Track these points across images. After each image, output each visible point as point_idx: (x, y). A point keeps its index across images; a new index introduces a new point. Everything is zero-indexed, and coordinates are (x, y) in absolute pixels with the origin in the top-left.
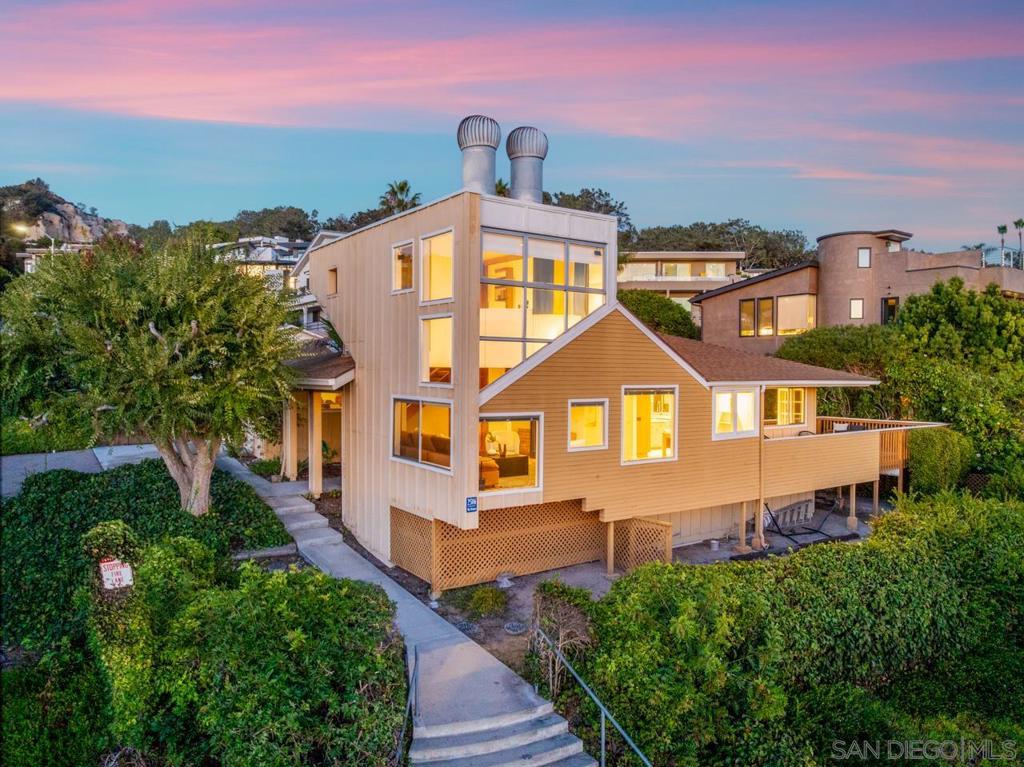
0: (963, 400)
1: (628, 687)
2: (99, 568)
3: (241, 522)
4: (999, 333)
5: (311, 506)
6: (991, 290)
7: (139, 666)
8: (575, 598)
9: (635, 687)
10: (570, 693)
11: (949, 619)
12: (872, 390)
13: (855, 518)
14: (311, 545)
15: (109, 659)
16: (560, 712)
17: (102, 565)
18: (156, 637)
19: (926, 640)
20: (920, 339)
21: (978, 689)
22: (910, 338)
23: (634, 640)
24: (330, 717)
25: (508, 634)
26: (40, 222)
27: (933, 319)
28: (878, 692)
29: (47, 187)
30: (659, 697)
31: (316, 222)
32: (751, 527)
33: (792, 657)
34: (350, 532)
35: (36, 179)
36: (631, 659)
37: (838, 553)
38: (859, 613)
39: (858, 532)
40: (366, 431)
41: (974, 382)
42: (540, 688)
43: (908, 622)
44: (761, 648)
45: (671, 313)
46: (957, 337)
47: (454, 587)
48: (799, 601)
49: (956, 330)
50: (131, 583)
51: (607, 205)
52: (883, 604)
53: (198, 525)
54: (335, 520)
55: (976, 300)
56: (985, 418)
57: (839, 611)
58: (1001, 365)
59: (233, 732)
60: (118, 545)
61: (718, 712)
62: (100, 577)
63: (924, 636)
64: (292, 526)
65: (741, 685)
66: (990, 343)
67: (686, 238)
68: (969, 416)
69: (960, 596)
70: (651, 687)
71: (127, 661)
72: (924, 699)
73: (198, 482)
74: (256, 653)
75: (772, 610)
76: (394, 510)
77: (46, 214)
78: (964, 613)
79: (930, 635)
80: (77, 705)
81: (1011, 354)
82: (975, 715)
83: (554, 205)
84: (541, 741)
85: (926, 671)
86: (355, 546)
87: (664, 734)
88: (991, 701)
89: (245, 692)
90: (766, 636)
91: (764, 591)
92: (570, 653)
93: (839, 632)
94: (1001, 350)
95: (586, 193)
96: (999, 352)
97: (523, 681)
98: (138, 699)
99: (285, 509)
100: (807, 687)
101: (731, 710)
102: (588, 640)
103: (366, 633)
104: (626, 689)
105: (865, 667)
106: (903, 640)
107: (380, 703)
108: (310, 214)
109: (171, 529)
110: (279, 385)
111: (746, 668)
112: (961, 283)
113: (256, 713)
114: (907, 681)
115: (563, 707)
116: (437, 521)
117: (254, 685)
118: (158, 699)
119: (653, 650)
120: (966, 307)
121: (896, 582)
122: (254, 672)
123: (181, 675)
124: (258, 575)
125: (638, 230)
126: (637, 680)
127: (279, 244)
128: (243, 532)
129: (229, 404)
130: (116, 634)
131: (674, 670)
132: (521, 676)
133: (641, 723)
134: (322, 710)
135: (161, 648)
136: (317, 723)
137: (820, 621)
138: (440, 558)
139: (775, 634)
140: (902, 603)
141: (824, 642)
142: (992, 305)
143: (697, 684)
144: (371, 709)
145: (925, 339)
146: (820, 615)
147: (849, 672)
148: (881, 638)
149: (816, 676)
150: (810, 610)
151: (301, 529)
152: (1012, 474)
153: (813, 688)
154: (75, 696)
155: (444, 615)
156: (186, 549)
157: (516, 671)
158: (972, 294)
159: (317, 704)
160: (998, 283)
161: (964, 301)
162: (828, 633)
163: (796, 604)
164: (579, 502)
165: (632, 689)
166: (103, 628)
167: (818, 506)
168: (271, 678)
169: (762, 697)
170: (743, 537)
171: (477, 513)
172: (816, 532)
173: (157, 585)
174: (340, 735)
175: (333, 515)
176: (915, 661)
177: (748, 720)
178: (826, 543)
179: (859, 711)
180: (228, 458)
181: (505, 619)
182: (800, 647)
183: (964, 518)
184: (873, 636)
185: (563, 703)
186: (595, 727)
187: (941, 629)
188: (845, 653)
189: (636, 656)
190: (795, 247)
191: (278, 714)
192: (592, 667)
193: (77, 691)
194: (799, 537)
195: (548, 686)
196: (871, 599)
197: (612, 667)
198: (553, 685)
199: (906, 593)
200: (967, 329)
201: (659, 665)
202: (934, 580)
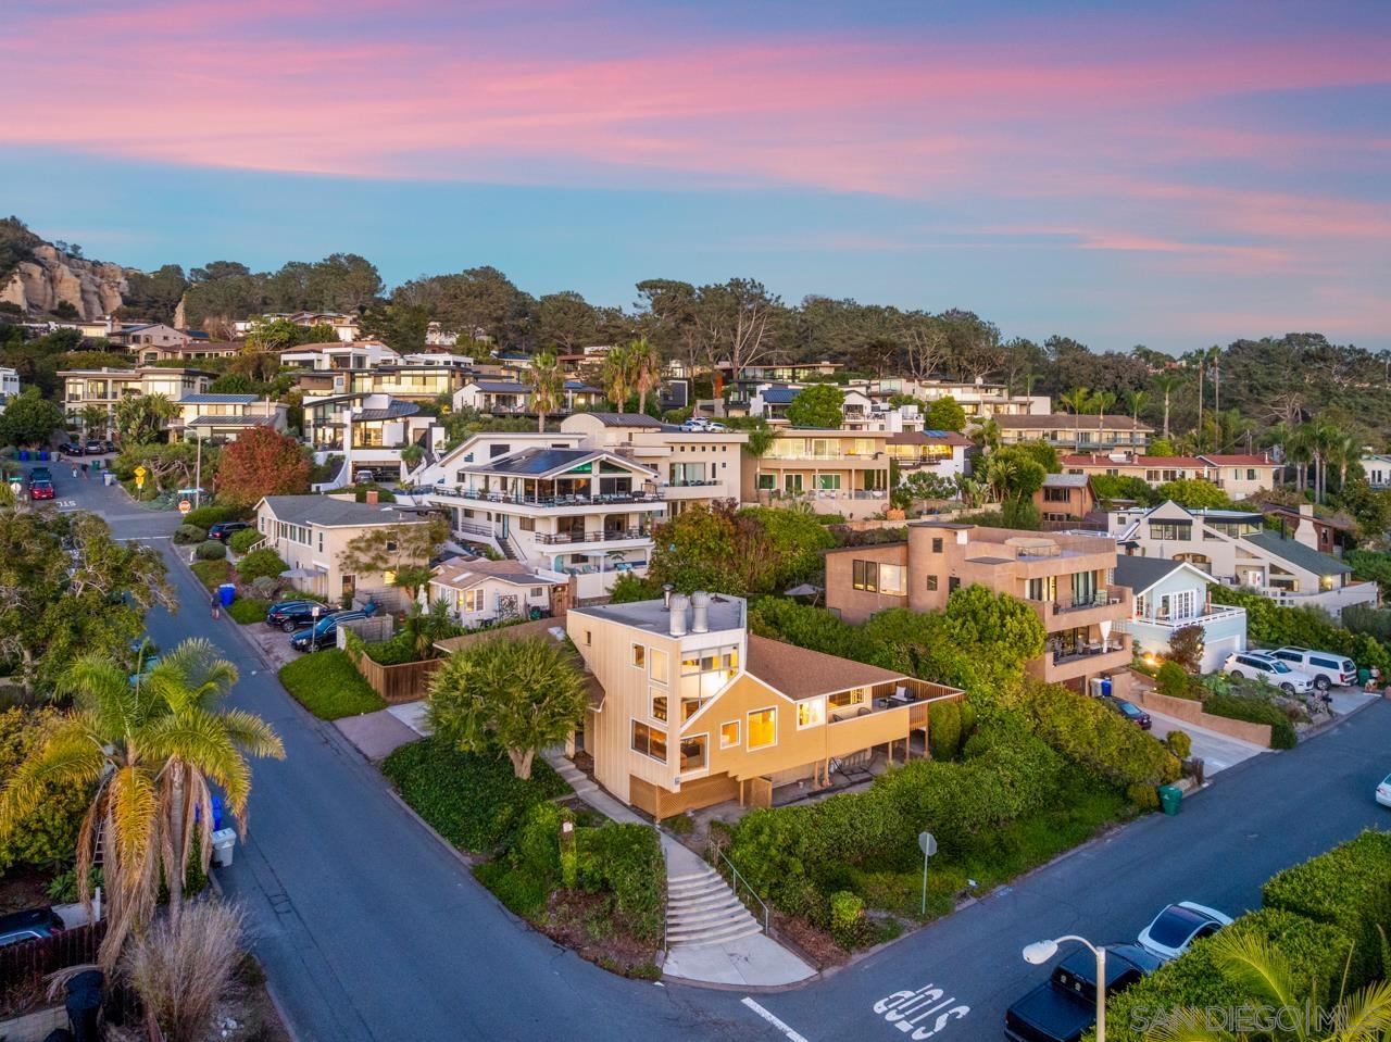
5: (572, 764)
10: (722, 864)
13: (891, 762)
14: (585, 793)
20: (954, 630)
25: (696, 840)
26: (15, 277)
27: (964, 614)
34: (601, 783)
35: (9, 217)
40: (613, 731)
42: (710, 863)
43: (870, 833)
46: (975, 631)
47: (667, 816)
54: (592, 776)
66: (995, 637)
73: (527, 762)
76: (631, 775)
77: (23, 265)
79: (881, 838)
86: (606, 792)
90: (799, 841)
92: (722, 849)
94: (1002, 642)
97: (704, 860)
102: (729, 844)
104: (743, 862)
111: (790, 854)
115: (720, 870)
116: (658, 786)
119: (753, 847)
120: (982, 611)
126: (747, 858)
131: (761, 855)
132: (702, 858)
133: (748, 874)
138: (660, 804)
142: (1000, 609)
143: (770, 860)
149: (824, 857)
151: (575, 783)
155: (664, 831)
157: (700, 856)
164: (726, 773)
165: (746, 862)
170: (817, 780)
171: (680, 784)
172: (866, 771)
175: (590, 772)
181: (692, 833)
182: (817, 845)
186: (732, 877)
188: (839, 847)
189: (747, 849)
192: (731, 854)
194: (854, 776)
197: (738, 854)
198: (716, 861)
201: (755, 853)
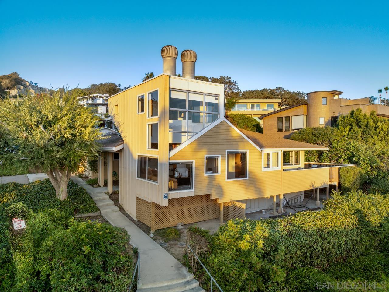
0: (362, 156)
1: (223, 269)
2: (12, 222)
3: (79, 203)
4: (375, 130)
5: (108, 197)
6: (373, 113)
7: (27, 260)
8: (203, 233)
9: (225, 269)
10: (201, 271)
11: (352, 241)
12: (327, 152)
13: (319, 201)
14: (106, 212)
15: (16, 257)
16: (196, 278)
17: (13, 220)
18: (35, 249)
19: (343, 249)
20: (345, 132)
21: (363, 269)
22: (341, 132)
23: (225, 250)
24: (101, 281)
25: (179, 247)
26: (15, 89)
27: (351, 125)
28: (324, 270)
29: (19, 75)
30: (234, 273)
31: (120, 89)
32: (278, 205)
33: (289, 256)
34: (122, 207)
35: (14, 72)
36: (224, 258)
37: (309, 215)
38: (317, 239)
39: (320, 207)
40: (128, 168)
41: (366, 149)
42: (189, 269)
43: (336, 243)
44: (276, 253)
45: (252, 123)
46: (360, 132)
47: (160, 228)
48: (292, 234)
49: (359, 129)
50: (25, 227)
51: (230, 82)
52: (326, 235)
53: (62, 204)
54: (116, 202)
55: (367, 117)
56: (370, 163)
57: (308, 238)
58: (376, 142)
59: (61, 287)
60: (19, 212)
61: (258, 279)
62: (12, 225)
63: (342, 248)
64: (99, 204)
65: (267, 268)
66: (372, 134)
67: (260, 94)
68: (364, 162)
69: (357, 232)
70: (231, 269)
71: (22, 258)
72: (342, 273)
73: (62, 187)
74: (72, 255)
75: (281, 238)
76: (138, 198)
77: (18, 86)
78: (358, 239)
79: (345, 248)
80: (7, 275)
81: (380, 138)
82: (362, 279)
83: (210, 82)
84: (188, 290)
85: (343, 262)
86: (123, 212)
87: (237, 287)
88: (368, 274)
89: (67, 271)
90: (279, 249)
91: (278, 230)
92: (200, 255)
93: (308, 247)
94: (376, 137)
95: (222, 77)
96: (375, 137)
97: (183, 266)
98: (27, 273)
99: (97, 198)
100: (295, 268)
101: (264, 278)
102: (207, 250)
103: (116, 247)
104: (221, 269)
105: (319, 260)
106: (334, 250)
107: (122, 275)
108: (118, 85)
109: (52, 205)
110: (92, 150)
111: (270, 261)
112: (361, 111)
113: (71, 279)
114: (335, 266)
115: (197, 277)
116: (153, 203)
117: (71, 268)
118: (35, 273)
119: (233, 254)
120: (363, 120)
121: (331, 227)
122: (71, 263)
123: (45, 264)
124: (76, 224)
125: (242, 91)
126: (226, 266)
127: (105, 97)
128: (79, 207)
129: (72, 157)
130: (18, 248)
131: (240, 262)
132: (182, 264)
133: (227, 283)
134: (97, 278)
135: (37, 253)
136: (95, 284)
137: (301, 243)
138: (154, 217)
139: (282, 248)
140: (334, 235)
141: (302, 251)
142: (373, 119)
143: (250, 268)
144: (118, 277)
145: (347, 132)
146: (300, 240)
147: (312, 262)
148: (325, 249)
149: (299, 264)
150: (297, 238)
151: (103, 206)
152: (380, 184)
153: (298, 269)
154: (7, 272)
155: (155, 240)
156: (53, 214)
157: (180, 262)
158: (365, 115)
159: (95, 276)
160: (375, 110)
161: (362, 117)
162: (304, 247)
163: (291, 236)
164: (209, 195)
165: (224, 269)
166: (13, 245)
167: (305, 197)
168: (77, 265)
169: (275, 273)
170: (275, 209)
171: (168, 200)
172: (304, 207)
173: (40, 228)
174: (104, 288)
175: (116, 200)
176: (339, 258)
177: (270, 282)
178: (305, 212)
179: (315, 278)
180: (78, 178)
181: (179, 241)
182: (293, 253)
183: (359, 202)
184: (322, 248)
185: (198, 275)
186: (209, 285)
187: (349, 245)
188: (311, 255)
189: (226, 257)
190: (302, 98)
191: (79, 279)
192: (209, 261)
193: (8, 270)
194: (296, 209)
195: (192, 268)
196: (321, 233)
197: (216, 260)
198: (194, 267)
199: (335, 231)
200: (363, 128)
201: (235, 260)
202: (347, 226)
